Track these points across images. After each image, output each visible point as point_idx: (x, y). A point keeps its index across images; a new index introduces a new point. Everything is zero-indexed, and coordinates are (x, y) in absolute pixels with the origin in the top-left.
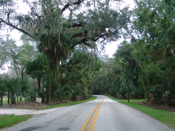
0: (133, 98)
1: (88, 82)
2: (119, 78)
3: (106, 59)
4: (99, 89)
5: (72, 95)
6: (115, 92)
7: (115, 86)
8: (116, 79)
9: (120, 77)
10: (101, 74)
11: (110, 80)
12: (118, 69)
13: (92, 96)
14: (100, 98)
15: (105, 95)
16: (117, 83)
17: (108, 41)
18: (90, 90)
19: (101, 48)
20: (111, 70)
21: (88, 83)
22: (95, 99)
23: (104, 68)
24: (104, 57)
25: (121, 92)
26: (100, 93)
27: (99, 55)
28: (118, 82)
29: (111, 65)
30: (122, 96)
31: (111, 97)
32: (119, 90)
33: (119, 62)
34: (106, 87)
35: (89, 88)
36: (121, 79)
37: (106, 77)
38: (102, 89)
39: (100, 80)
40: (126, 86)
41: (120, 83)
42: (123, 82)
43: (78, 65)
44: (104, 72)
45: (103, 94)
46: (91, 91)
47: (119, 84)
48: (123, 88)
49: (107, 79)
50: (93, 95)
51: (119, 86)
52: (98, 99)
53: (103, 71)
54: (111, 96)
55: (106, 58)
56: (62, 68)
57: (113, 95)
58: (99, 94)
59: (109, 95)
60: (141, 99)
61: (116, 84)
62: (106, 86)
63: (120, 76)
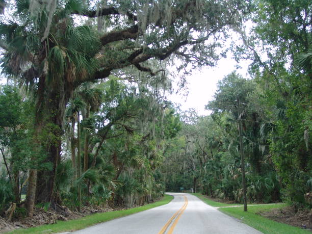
0: (252, 201)
1: (154, 164)
2: (219, 158)
3: (193, 119)
4: (179, 181)
5: (112, 195)
6: (210, 186)
7: (211, 175)
8: (212, 159)
9: (221, 156)
10: (182, 148)
11: (201, 163)
12: (217, 138)
13: (163, 195)
14: (180, 199)
15: (191, 193)
16: (215, 167)
17: (195, 67)
18: (158, 182)
19: (180, 84)
20: (202, 140)
21: (155, 167)
22: (170, 201)
23: (187, 136)
24: (188, 115)
25: (223, 186)
26: (182, 188)
27: (178, 110)
28: (217, 166)
29: (201, 130)
30: (226, 195)
31: (203, 197)
32: (220, 183)
33: (219, 121)
34: (194, 176)
35: (158, 178)
36: (223, 160)
37: (193, 157)
38: (185, 180)
39: (179, 161)
40: (234, 174)
41: (221, 168)
42: (229, 166)
43: (127, 123)
44: (187, 145)
45: (186, 190)
46: (160, 184)
47: (219, 170)
48: (228, 178)
49: (195, 160)
50: (167, 193)
51: (219, 175)
52: (175, 201)
53: (187, 143)
54: (203, 194)
55: (193, 116)
56: (84, 129)
57: (208, 193)
58: (178, 191)
59: (199, 194)
60: (270, 202)
61: (213, 170)
62: (192, 175)
63: (221, 153)
